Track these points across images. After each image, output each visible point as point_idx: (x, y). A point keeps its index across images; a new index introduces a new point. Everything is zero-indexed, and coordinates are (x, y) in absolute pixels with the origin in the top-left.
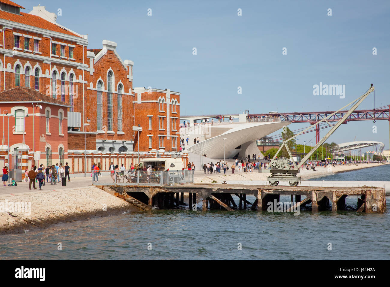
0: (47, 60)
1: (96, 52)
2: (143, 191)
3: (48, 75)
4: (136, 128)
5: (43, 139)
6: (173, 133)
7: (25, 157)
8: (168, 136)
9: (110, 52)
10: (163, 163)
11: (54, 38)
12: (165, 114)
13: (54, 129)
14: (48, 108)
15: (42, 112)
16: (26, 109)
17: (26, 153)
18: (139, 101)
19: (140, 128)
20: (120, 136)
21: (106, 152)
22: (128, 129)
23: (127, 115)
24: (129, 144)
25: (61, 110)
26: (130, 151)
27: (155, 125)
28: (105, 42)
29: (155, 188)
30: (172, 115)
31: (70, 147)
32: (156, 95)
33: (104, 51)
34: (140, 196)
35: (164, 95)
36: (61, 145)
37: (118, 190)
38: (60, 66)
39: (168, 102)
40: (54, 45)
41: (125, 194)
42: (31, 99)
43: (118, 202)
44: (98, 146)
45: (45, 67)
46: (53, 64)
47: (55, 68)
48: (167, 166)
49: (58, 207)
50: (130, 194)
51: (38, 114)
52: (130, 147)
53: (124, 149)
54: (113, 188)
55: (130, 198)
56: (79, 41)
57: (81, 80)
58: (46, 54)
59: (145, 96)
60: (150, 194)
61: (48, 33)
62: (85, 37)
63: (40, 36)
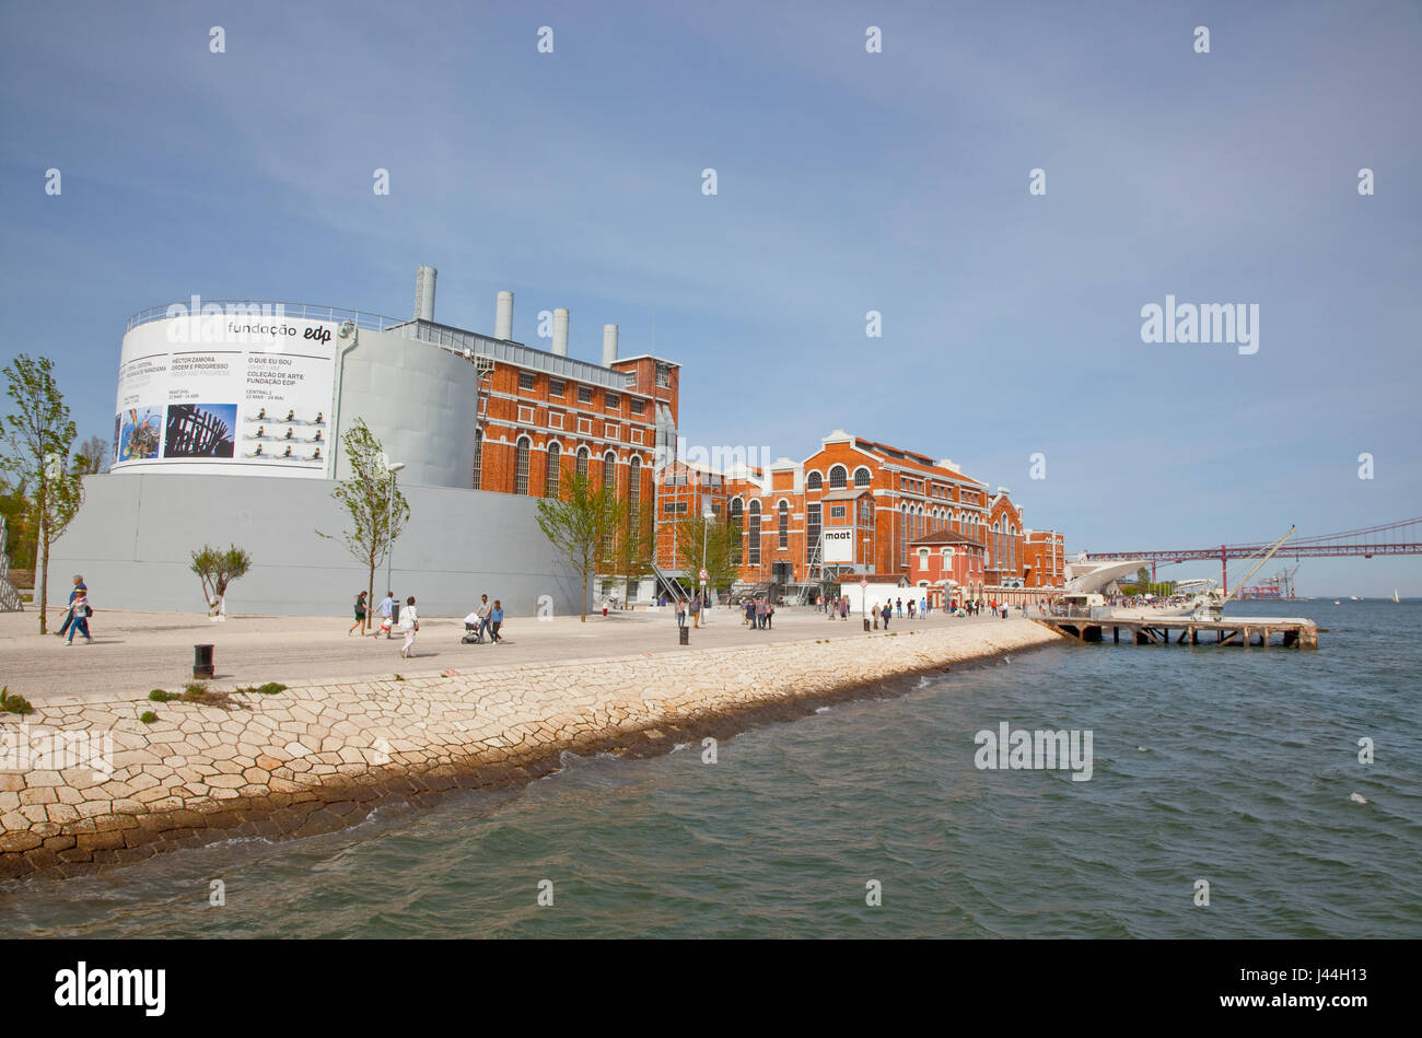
0: (958, 505)
1: (993, 497)
2: (1074, 624)
3: (959, 519)
4: (1026, 567)
5: (967, 576)
6: (1058, 571)
7: (955, 591)
8: (1055, 574)
9: (1004, 498)
10: (1085, 598)
11: (963, 487)
12: (1051, 553)
13: (975, 568)
14: (971, 548)
15: (967, 551)
16: (953, 549)
17: (955, 588)
18: (1028, 542)
19: (1029, 567)
20: (1013, 574)
21: (1011, 588)
22: (1019, 567)
23: (1018, 555)
24: (1020, 580)
25: (980, 550)
26: (1021, 587)
27: (1043, 564)
28: (1000, 489)
29: (1085, 622)
30: (1057, 554)
31: (986, 583)
32: (1044, 536)
33: (1000, 496)
34: (1071, 629)
35: (1050, 536)
36: (980, 582)
37: (1050, 624)
38: (967, 510)
39: (1054, 543)
40: (963, 492)
41: (1056, 627)
42: (957, 540)
43: (1054, 635)
44: (1003, 583)
45: (956, 511)
46: (962, 509)
47: (964, 513)
48: (1089, 602)
49: (1015, 638)
50: (1061, 627)
51: (964, 554)
52: (1021, 584)
53: (1016, 585)
54: (1045, 621)
55: (1062, 631)
56: (983, 489)
57: (984, 523)
58: (956, 500)
59: (1033, 537)
60: (1081, 628)
61: (958, 482)
62: (987, 484)
63: (952, 484)
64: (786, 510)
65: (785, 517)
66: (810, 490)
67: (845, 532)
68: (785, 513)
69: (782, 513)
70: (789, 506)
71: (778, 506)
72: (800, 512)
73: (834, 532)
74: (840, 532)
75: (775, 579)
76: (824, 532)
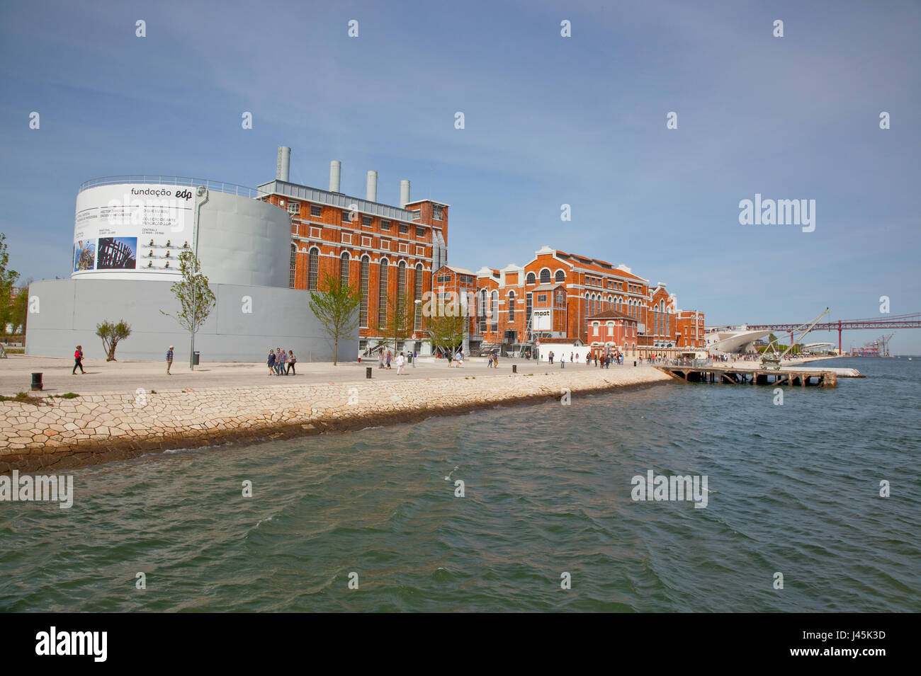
0: (626, 294)
1: (654, 289)
2: (682, 370)
3: (627, 302)
4: (677, 334)
5: (623, 339)
6: (700, 336)
7: (613, 349)
8: (697, 338)
9: (662, 289)
10: (694, 354)
11: (630, 282)
12: (695, 325)
13: (630, 334)
14: (626, 322)
15: (623, 324)
16: (614, 322)
17: (613, 347)
18: (680, 317)
19: (680, 334)
20: (668, 338)
21: (660, 347)
22: (673, 334)
23: (672, 326)
24: (673, 342)
25: (634, 323)
26: (674, 347)
27: (689, 332)
28: (659, 283)
29: (689, 369)
30: (699, 326)
31: (638, 344)
32: (690, 314)
33: (659, 288)
34: (680, 374)
35: (694, 314)
36: (634, 343)
37: (667, 370)
38: (633, 297)
39: (697, 318)
40: (630, 286)
41: (671, 372)
42: (617, 316)
43: (667, 377)
44: (655, 344)
45: (625, 298)
46: (630, 296)
47: (630, 299)
48: (696, 357)
49: (632, 378)
50: (674, 372)
51: (621, 325)
52: (674, 345)
53: (670, 345)
54: (663, 368)
55: (674, 375)
56: (645, 283)
57: (645, 305)
58: (626, 291)
59: (683, 315)
60: (686, 373)
61: (626, 279)
62: (648, 281)
63: (622, 281)
64: (513, 297)
65: (512, 302)
66: (528, 285)
67: (546, 311)
68: (512, 299)
69: (510, 299)
70: (515, 295)
71: (508, 295)
72: (522, 298)
73: (539, 311)
74: (543, 311)
75: (506, 341)
76: (534, 311)
